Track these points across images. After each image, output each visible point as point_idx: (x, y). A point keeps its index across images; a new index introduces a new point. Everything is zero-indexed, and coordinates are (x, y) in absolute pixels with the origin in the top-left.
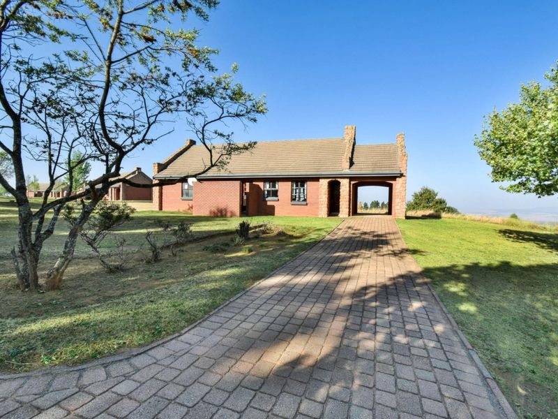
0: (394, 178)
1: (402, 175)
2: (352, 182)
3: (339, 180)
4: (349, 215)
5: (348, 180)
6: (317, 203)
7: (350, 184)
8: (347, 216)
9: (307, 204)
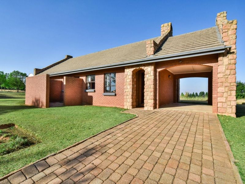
0: (214, 57)
1: (227, 52)
2: (159, 70)
3: (143, 68)
4: (155, 107)
5: (153, 67)
6: (123, 94)
7: (155, 71)
8: (152, 108)
9: (116, 95)
